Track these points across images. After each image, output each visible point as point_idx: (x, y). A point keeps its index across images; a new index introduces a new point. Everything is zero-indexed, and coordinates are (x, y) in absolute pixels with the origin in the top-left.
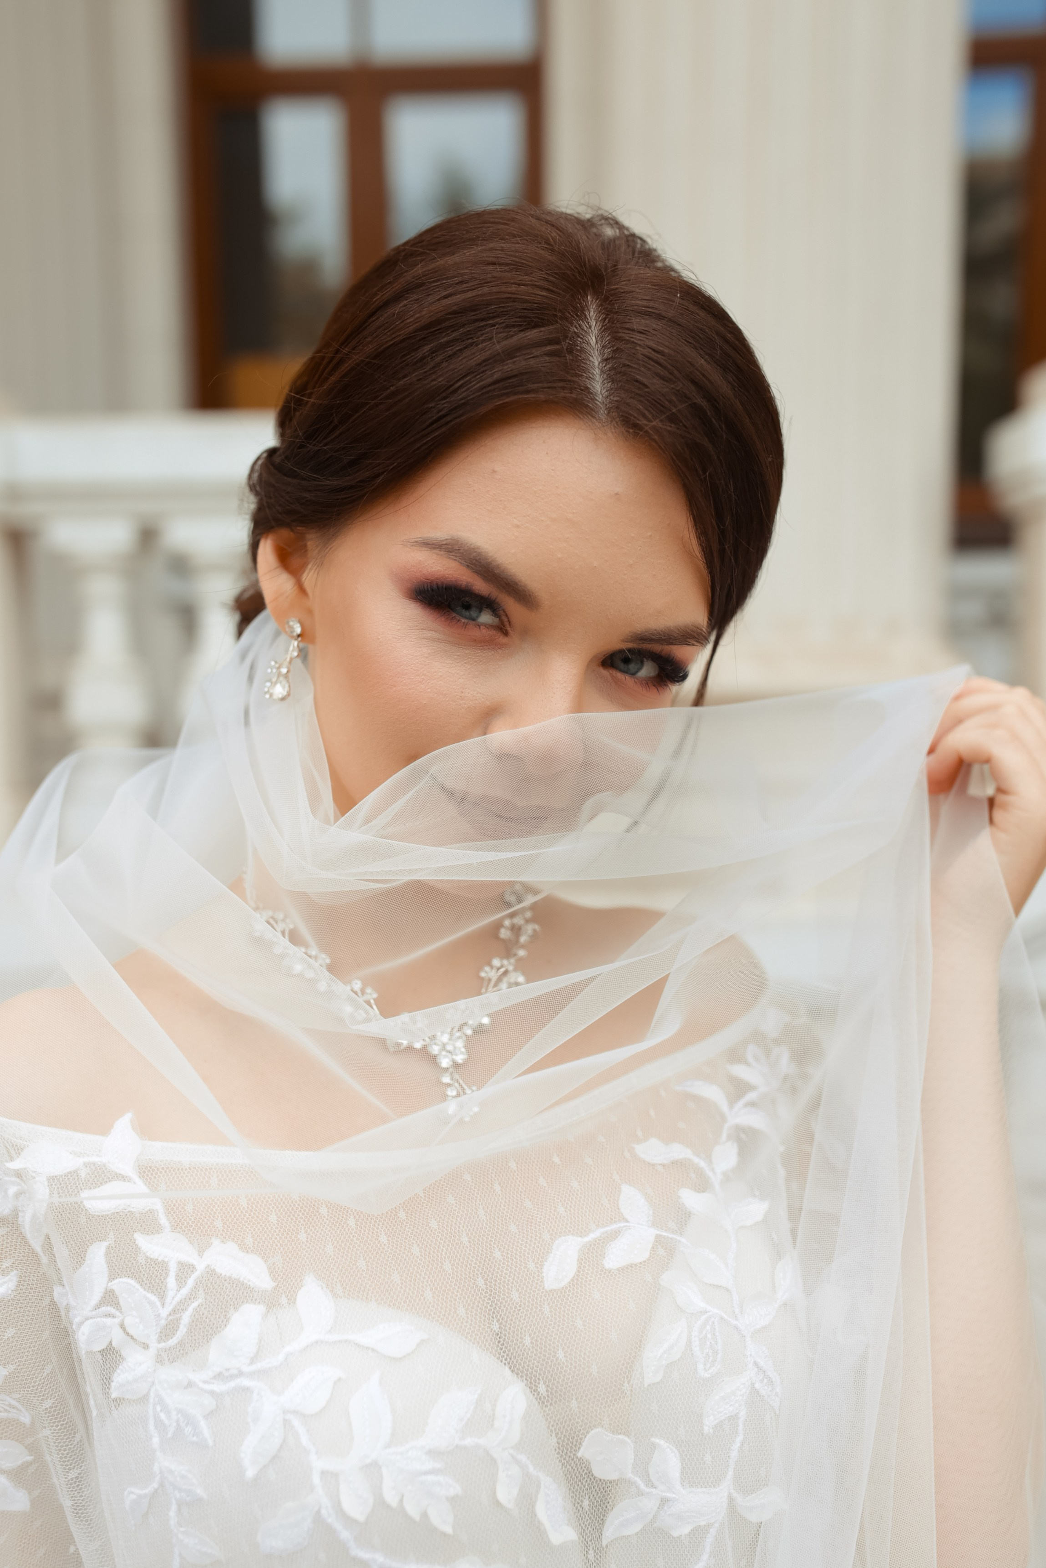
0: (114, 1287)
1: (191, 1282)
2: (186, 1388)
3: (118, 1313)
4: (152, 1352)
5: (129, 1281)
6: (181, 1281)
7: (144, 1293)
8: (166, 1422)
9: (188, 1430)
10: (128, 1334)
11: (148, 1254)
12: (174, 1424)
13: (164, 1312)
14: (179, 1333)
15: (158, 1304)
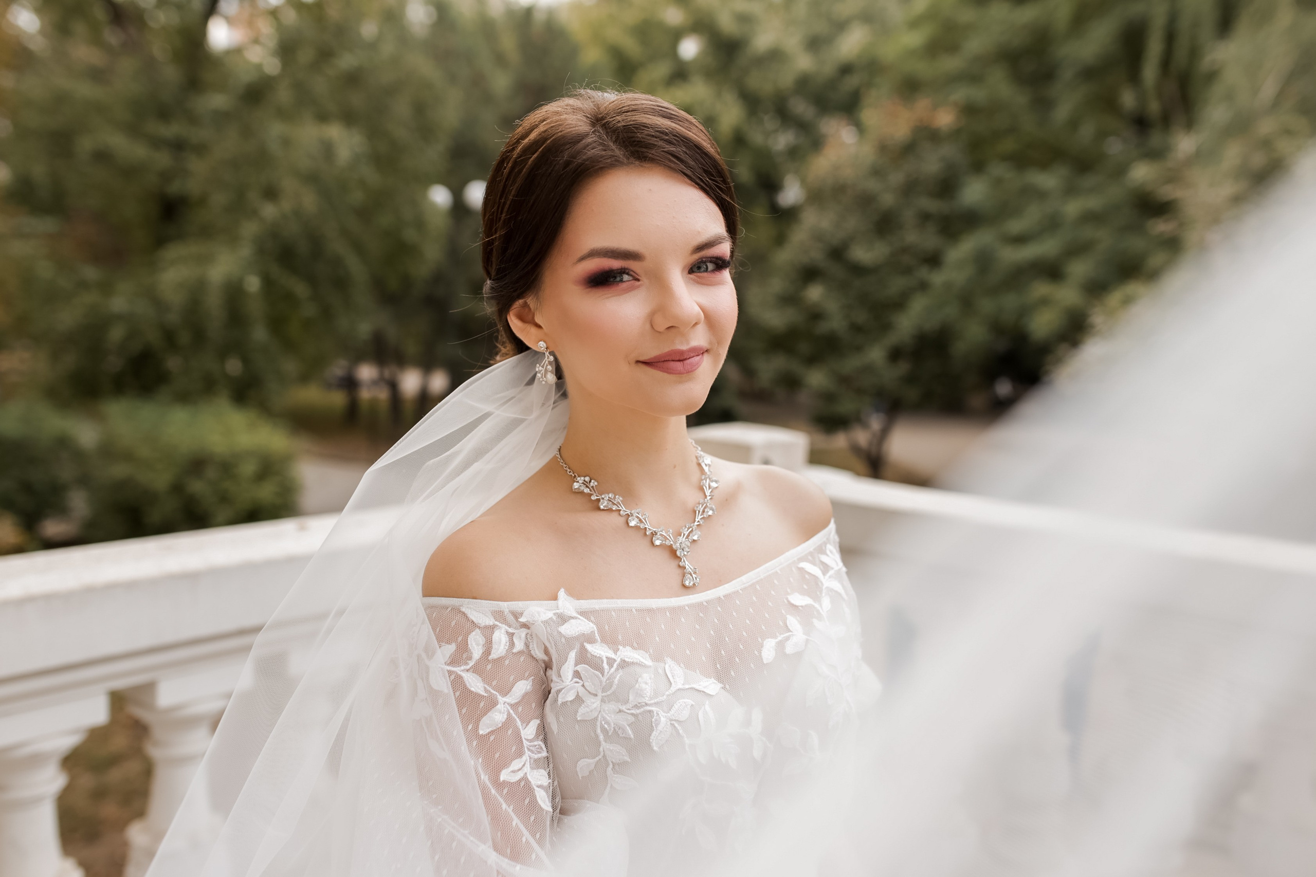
0: (579, 669)
1: (615, 666)
2: (618, 713)
3: (580, 681)
4: (599, 697)
5: (585, 665)
6: (611, 666)
7: (593, 671)
8: (608, 728)
9: (620, 732)
10: (586, 689)
11: (592, 653)
12: (613, 729)
13: (604, 679)
14: (613, 688)
15: (601, 675)
